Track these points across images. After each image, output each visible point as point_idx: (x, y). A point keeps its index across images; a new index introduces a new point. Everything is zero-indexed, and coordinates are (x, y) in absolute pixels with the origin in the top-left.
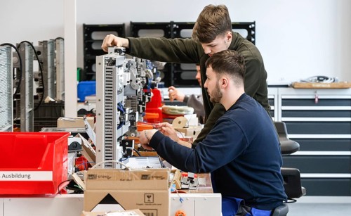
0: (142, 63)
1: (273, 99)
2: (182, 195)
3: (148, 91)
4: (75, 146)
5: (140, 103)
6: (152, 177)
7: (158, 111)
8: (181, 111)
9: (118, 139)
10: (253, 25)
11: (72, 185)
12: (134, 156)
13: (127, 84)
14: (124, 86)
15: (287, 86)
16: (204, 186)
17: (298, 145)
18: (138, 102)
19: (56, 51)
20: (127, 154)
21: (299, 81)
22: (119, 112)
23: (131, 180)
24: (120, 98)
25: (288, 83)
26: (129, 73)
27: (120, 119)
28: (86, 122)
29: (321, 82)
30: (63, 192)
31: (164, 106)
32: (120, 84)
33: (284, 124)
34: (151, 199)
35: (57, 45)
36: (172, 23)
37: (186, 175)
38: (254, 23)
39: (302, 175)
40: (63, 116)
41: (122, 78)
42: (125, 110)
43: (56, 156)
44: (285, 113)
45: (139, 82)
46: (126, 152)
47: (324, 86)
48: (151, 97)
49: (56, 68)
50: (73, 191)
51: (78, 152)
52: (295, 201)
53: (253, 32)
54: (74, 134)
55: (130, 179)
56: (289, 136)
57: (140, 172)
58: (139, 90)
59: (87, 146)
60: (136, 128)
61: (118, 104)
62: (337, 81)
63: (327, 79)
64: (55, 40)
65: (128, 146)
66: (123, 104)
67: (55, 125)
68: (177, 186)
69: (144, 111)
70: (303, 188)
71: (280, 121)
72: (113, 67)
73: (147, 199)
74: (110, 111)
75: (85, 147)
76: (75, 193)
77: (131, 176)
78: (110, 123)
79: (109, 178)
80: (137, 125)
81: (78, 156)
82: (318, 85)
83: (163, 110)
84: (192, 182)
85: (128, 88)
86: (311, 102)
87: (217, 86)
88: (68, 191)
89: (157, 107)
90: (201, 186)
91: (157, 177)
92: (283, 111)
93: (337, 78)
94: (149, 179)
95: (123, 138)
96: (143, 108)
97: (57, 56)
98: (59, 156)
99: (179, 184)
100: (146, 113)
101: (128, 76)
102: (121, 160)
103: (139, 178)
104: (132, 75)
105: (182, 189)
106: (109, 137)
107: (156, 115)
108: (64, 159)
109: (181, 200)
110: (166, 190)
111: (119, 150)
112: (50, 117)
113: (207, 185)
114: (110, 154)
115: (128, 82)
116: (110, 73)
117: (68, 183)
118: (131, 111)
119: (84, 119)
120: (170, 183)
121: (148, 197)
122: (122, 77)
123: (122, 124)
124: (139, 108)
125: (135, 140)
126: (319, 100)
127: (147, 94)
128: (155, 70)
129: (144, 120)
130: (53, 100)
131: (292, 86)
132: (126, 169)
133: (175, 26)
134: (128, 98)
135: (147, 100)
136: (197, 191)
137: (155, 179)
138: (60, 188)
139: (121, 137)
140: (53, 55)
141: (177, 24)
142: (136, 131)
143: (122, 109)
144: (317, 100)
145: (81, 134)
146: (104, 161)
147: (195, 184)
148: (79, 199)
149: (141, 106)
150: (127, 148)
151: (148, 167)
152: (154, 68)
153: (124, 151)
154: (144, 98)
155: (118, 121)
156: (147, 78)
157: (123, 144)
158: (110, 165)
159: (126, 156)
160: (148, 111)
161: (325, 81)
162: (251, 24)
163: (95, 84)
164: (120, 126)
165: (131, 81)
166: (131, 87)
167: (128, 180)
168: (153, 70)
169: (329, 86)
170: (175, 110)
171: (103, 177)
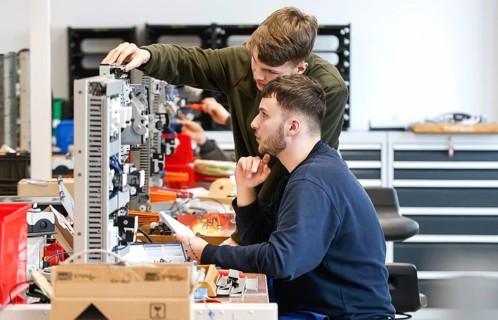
0: (158, 92)
1: (379, 151)
2: (212, 306)
3: (170, 136)
4: (44, 227)
5: (156, 156)
6: (164, 277)
7: (188, 170)
8: (226, 169)
9: (111, 216)
10: (347, 30)
11: (33, 289)
12: (137, 243)
13: (125, 126)
14: (122, 129)
15: (402, 129)
16: (254, 291)
17: (417, 225)
18: (152, 155)
19: (20, 72)
20: (126, 239)
21: (422, 122)
22: (113, 171)
23: (128, 282)
24: (114, 149)
25: (404, 124)
26: (130, 108)
27: (113, 182)
28: (62, 188)
29: (459, 123)
30: (18, 300)
31: (198, 161)
32: (113, 125)
33: (395, 191)
34: (161, 312)
35: (22, 62)
36: (214, 26)
37: (226, 275)
38: (348, 26)
39: (421, 275)
40: (29, 177)
41: (118, 116)
42: (122, 168)
43: (6, 242)
44: (399, 174)
45: (146, 122)
46: (124, 236)
47: (463, 129)
48: (175, 146)
49: (18, 99)
50: (38, 300)
51: (49, 236)
52: (410, 316)
53: (346, 41)
54: (43, 207)
55: (126, 279)
56: (403, 211)
57: (143, 269)
58: (146, 135)
59: (65, 227)
60: (147, 197)
61: (111, 158)
62: (486, 120)
63: (468, 117)
64: (18, 54)
65: (127, 226)
66: (120, 158)
67: (13, 191)
68: (210, 291)
69: (161, 169)
70: (421, 295)
71: (391, 186)
72: (102, 98)
73: (154, 312)
74: (98, 169)
75: (60, 228)
76: (42, 302)
77: (129, 275)
78: (96, 189)
79: (91, 278)
80: (150, 193)
81: (48, 242)
82: (455, 128)
83: (196, 167)
84: (235, 285)
85: (128, 132)
86: (443, 155)
87: (281, 130)
88: (31, 299)
89: (185, 163)
90: (250, 291)
91: (171, 277)
92: (395, 170)
93: (485, 116)
94: (158, 279)
95: (119, 214)
96: (160, 165)
97: (21, 79)
98: (11, 242)
99: (214, 288)
100: (167, 173)
101: (128, 113)
102: (115, 249)
103: (141, 278)
104: (134, 111)
105: (219, 296)
106: (96, 211)
107: (183, 176)
108: (21, 247)
109: (210, 314)
110: (186, 297)
111: (112, 233)
112: (7, 179)
113: (260, 291)
114: (96, 239)
115: (127, 122)
116: (97, 108)
117: (27, 286)
118: (132, 170)
119: (59, 182)
120: (192, 287)
121: (157, 309)
122: (118, 113)
123: (116, 190)
124: (153, 164)
125: (140, 217)
126: (456, 152)
127: (168, 141)
128: (183, 103)
129: (164, 184)
130: (12, 151)
131: (411, 129)
132: (121, 264)
133: (218, 30)
134: (133, 149)
135: (168, 152)
136: (243, 299)
137: (167, 280)
138: (13, 295)
139: (116, 211)
140: (15, 78)
141: (223, 27)
142: (149, 201)
143: (117, 166)
144: (451, 153)
145: (55, 206)
146: (86, 250)
147: (239, 289)
148: (43, 312)
149: (156, 162)
150: (126, 229)
151: (162, 260)
152: (182, 98)
153: (121, 235)
154: (163, 148)
155: (110, 186)
156: (167, 115)
157: (119, 222)
158: (96, 257)
159: (124, 243)
160: (168, 169)
161: (466, 122)
162: (343, 27)
163: (72, 125)
164: (114, 193)
165: (133, 120)
166: (133, 130)
167: (123, 281)
168: (179, 103)
169: (471, 130)
170: (215, 167)
171: (83, 276)
